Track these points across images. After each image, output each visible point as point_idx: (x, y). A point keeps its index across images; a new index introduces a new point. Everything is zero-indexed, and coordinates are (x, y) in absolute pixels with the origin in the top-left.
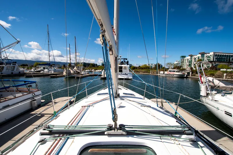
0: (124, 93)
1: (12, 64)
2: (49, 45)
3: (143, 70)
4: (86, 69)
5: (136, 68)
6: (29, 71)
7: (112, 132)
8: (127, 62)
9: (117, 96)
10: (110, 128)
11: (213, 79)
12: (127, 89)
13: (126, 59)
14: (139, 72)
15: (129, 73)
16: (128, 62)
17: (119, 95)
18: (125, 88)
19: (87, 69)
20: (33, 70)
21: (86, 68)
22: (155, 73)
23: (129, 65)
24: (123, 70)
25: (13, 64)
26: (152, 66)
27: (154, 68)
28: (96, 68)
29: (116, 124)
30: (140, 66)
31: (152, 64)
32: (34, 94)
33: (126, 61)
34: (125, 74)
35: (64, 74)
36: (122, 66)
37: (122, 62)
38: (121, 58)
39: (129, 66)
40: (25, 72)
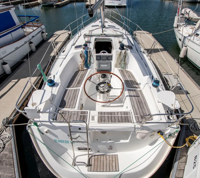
0: (108, 26)
7: (102, 36)
9: (104, 27)
10: (101, 34)
11: (190, 10)
12: (112, 22)
17: (105, 26)
18: (111, 21)
29: (103, 34)
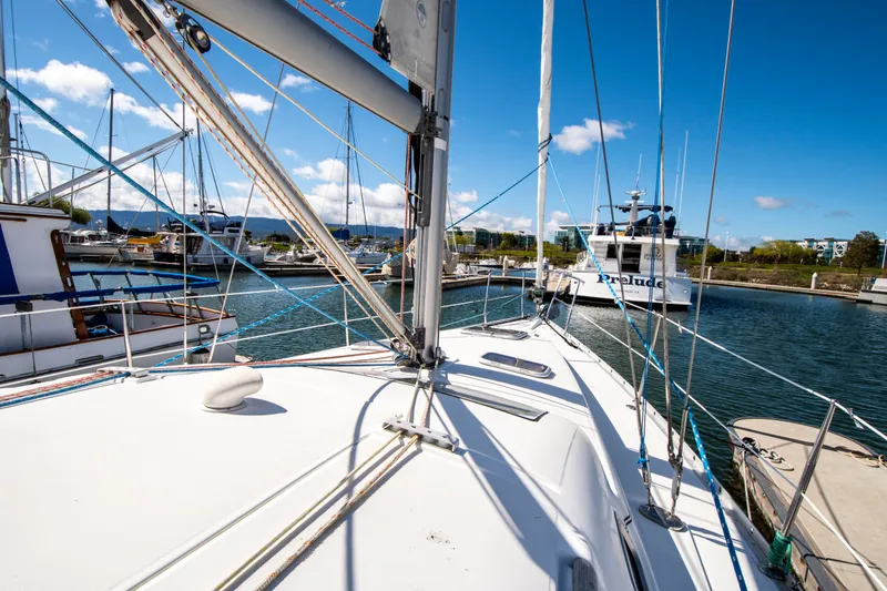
1: (226, 229)
2: (348, 158)
3: (772, 270)
4: (480, 258)
5: (734, 257)
6: (279, 257)
8: (667, 223)
13: (668, 209)
14: (743, 279)
15: (671, 280)
16: (671, 223)
19: (486, 257)
20: (291, 253)
21: (482, 253)
22: (844, 286)
23: (677, 237)
24: (644, 262)
25: (230, 231)
26: (830, 252)
27: (841, 259)
28: (528, 254)
30: (753, 249)
31: (831, 240)
32: (208, 328)
33: (664, 216)
34: (651, 283)
35: (383, 273)
36: (638, 240)
37: (644, 222)
38: (639, 202)
39: (675, 242)
40: (267, 258)
